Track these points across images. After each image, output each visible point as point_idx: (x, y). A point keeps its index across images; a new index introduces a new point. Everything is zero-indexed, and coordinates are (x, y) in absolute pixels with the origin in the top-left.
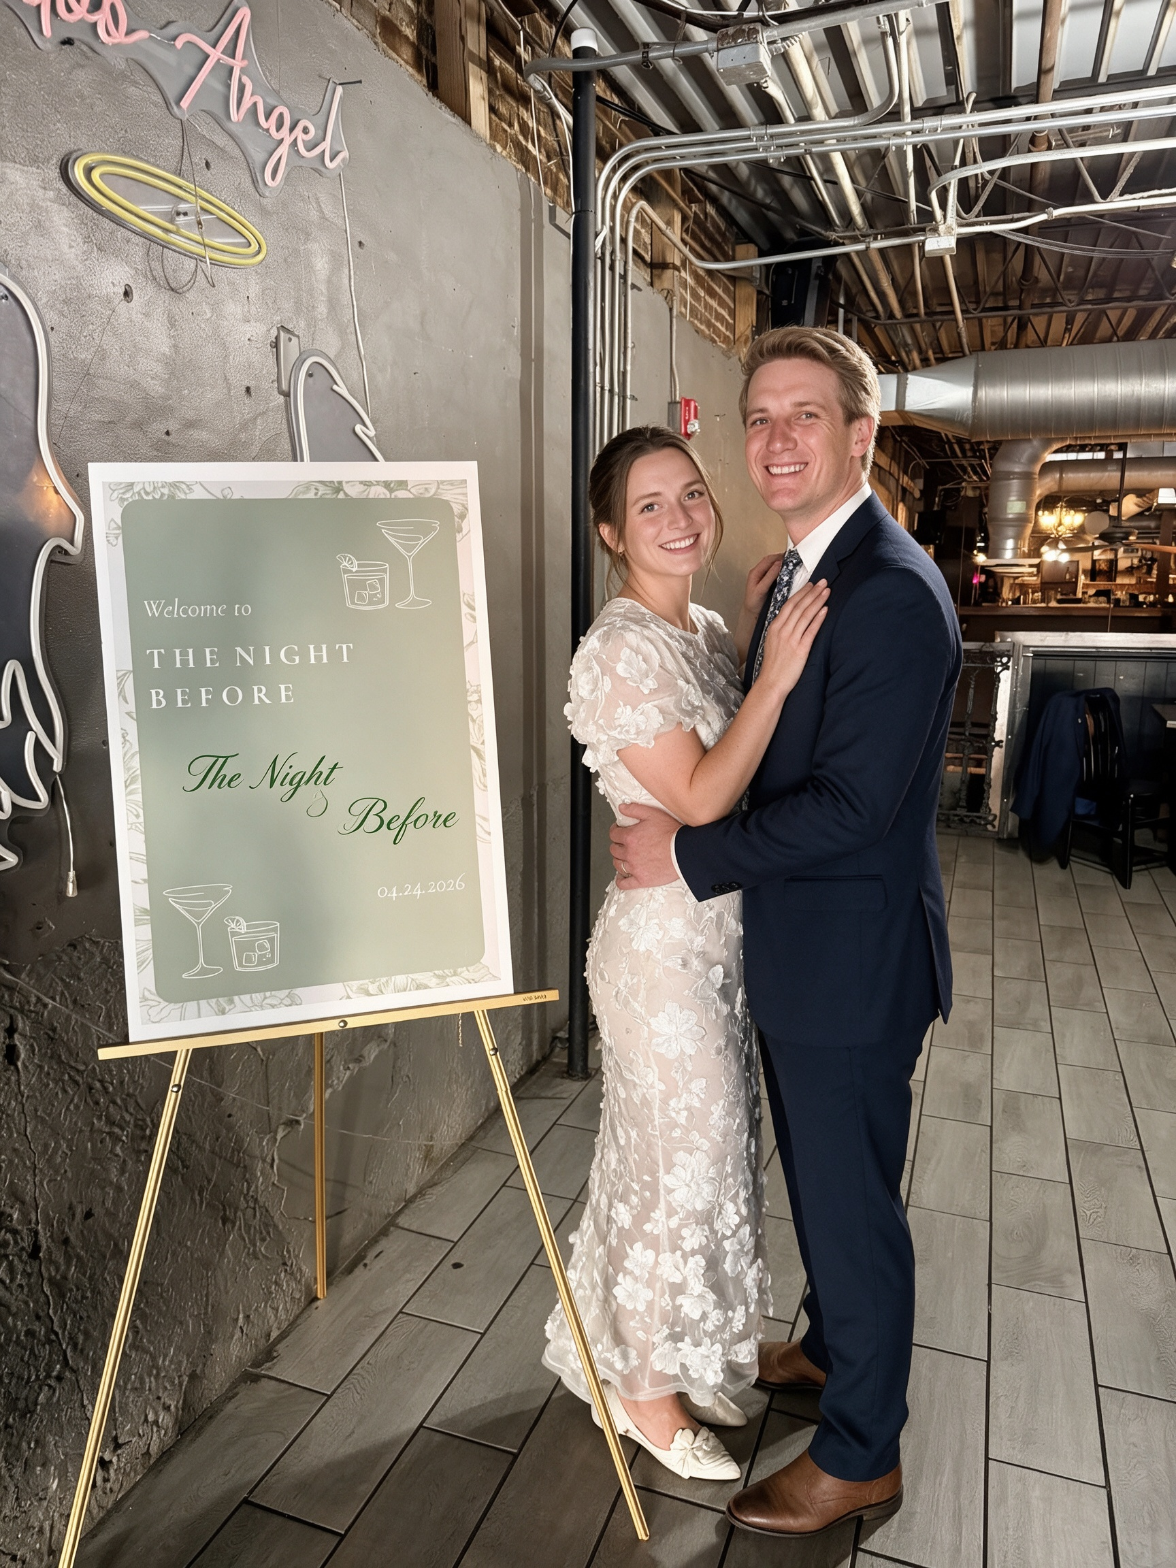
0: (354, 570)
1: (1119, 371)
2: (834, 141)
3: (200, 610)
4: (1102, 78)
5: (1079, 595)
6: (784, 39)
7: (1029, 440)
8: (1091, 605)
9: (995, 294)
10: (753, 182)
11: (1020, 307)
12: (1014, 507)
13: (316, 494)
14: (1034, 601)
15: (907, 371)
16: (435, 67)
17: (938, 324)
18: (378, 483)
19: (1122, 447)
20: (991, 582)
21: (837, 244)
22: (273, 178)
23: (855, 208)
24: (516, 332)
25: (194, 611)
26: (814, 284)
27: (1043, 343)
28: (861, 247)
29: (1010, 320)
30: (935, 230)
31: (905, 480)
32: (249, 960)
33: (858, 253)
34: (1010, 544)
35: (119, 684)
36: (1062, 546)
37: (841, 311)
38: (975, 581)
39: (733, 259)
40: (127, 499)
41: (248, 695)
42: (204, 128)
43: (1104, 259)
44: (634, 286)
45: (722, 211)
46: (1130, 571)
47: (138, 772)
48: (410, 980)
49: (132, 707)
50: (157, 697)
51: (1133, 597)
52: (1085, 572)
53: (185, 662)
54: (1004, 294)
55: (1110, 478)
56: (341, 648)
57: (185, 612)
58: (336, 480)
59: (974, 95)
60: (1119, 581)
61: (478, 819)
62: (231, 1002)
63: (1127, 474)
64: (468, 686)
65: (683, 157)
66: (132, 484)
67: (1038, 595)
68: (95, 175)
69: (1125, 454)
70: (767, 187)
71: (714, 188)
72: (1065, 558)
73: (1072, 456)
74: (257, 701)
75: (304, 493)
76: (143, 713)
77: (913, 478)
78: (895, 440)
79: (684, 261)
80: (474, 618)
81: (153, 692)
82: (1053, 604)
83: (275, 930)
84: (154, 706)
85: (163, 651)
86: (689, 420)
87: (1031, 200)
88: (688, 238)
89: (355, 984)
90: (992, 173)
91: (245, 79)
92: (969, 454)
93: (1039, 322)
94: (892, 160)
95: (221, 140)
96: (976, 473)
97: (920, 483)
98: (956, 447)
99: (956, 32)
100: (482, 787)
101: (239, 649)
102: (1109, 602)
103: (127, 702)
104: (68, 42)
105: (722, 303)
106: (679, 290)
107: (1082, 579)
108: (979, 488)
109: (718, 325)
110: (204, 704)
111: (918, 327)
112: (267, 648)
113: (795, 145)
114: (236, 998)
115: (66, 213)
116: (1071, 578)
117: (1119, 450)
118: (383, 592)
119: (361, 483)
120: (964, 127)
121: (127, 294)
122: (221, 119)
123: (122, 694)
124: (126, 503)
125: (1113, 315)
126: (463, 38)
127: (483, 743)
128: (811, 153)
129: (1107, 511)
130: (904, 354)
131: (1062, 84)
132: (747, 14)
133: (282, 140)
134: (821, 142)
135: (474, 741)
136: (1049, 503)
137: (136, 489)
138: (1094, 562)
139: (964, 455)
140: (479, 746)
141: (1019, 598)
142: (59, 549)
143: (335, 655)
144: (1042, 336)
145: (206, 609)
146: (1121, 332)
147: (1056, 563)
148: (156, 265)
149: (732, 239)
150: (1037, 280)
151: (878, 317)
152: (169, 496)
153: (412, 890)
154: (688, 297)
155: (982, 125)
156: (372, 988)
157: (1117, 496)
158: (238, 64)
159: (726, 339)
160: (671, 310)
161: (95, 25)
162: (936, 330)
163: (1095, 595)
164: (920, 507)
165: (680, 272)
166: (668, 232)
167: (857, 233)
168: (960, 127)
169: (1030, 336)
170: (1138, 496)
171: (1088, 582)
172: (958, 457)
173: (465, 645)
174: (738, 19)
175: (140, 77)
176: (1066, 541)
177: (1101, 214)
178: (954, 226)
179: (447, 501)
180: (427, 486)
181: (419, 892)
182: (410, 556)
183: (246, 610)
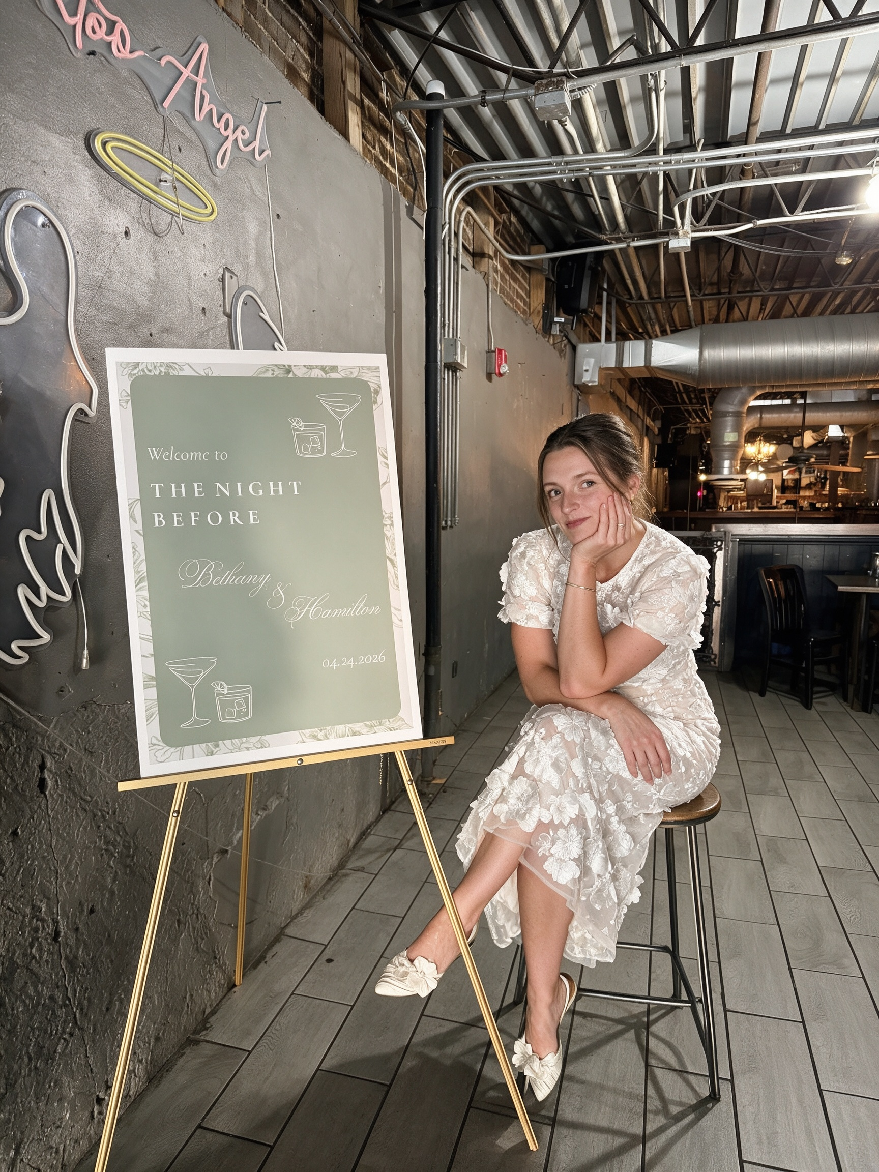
0: (302, 429)
1: (802, 338)
2: (609, 168)
3: (190, 455)
4: (788, 131)
5: (774, 503)
6: (580, 89)
7: (738, 388)
8: (783, 510)
9: (711, 284)
10: (544, 199)
11: (730, 293)
12: (730, 437)
13: (273, 374)
14: (742, 508)
15: (650, 338)
16: (323, 102)
17: (672, 304)
18: (317, 367)
19: (803, 395)
20: (711, 496)
21: (606, 243)
22: (222, 162)
23: (620, 218)
24: (382, 291)
25: (185, 456)
26: (588, 273)
27: (745, 319)
28: (623, 245)
29: (722, 301)
30: (676, 234)
31: (648, 421)
32: (230, 714)
33: (620, 249)
34: (727, 463)
35: (130, 509)
36: (761, 469)
37: (605, 294)
38: (699, 494)
39: (529, 254)
40: (134, 374)
41: (226, 518)
42: (179, 123)
43: (789, 257)
44: (463, 267)
45: (522, 220)
46: (809, 486)
47: (145, 574)
48: (347, 728)
49: (140, 526)
50: (158, 519)
51: (812, 505)
52: (777, 487)
53: (179, 493)
54: (718, 284)
55: (795, 417)
56: (292, 484)
57: (179, 456)
58: (286, 364)
59: (703, 141)
60: (802, 493)
61: (393, 610)
62: (217, 746)
63: (807, 415)
64: (384, 514)
65: (498, 177)
66: (138, 364)
67: (745, 504)
68: (109, 147)
69: (805, 401)
70: (554, 203)
71: (516, 202)
72: (762, 477)
73: (767, 402)
74: (232, 523)
75: (264, 373)
76: (148, 531)
77: (653, 420)
78: (641, 391)
79: (496, 251)
80: (387, 465)
81: (156, 515)
82: (756, 510)
83: (249, 691)
84: (157, 525)
85: (162, 485)
86: (501, 363)
87: (739, 214)
88: (499, 238)
89: (307, 732)
90: (714, 194)
91: (205, 92)
92: (694, 401)
93: (742, 305)
94: (645, 185)
95: (189, 133)
96: (698, 416)
97: (659, 424)
98: (684, 396)
99: (693, 95)
100: (396, 587)
101: (218, 484)
102: (795, 508)
103: (137, 523)
104: (92, 53)
105: (521, 286)
106: (492, 273)
107: (776, 493)
108: (700, 428)
109: (519, 301)
110: (193, 524)
111: (659, 306)
112: (239, 484)
113: (581, 170)
114: (221, 743)
115: (88, 172)
116: (767, 492)
117: (801, 398)
118: (322, 445)
119: (304, 366)
120: (697, 161)
121: (126, 233)
122: (188, 118)
123: (132, 517)
124: (134, 377)
125: (794, 299)
126: (344, 83)
127: (395, 555)
128: (593, 176)
129: (791, 444)
130: (649, 327)
131: (762, 134)
132: (555, 71)
133: (227, 137)
134: (600, 168)
135: (388, 553)
136: (751, 437)
137: (144, 366)
138: (783, 480)
139: (691, 403)
140: (393, 558)
141: (731, 506)
142: (81, 411)
143: (288, 489)
144: (744, 314)
145: (194, 455)
146: (800, 310)
147: (756, 481)
148: (145, 215)
149: (528, 241)
150: (741, 274)
151: (631, 298)
152: (166, 373)
154: (499, 280)
155: (707, 159)
156: (320, 735)
157: (799, 431)
158: (200, 80)
159: (524, 312)
160: (488, 286)
161: (110, 43)
162: (671, 309)
163: (785, 504)
164: (659, 440)
165: (493, 260)
166: (486, 231)
167: (621, 235)
168: (694, 161)
169: (736, 314)
170: (814, 432)
171: (780, 495)
172: (686, 404)
173: (381, 484)
174: (550, 74)
175: (137, 83)
176: (763, 465)
177: (788, 225)
178: (690, 232)
179: (366, 382)
180: (352, 370)
181: (352, 664)
182: (340, 420)
183: (224, 456)
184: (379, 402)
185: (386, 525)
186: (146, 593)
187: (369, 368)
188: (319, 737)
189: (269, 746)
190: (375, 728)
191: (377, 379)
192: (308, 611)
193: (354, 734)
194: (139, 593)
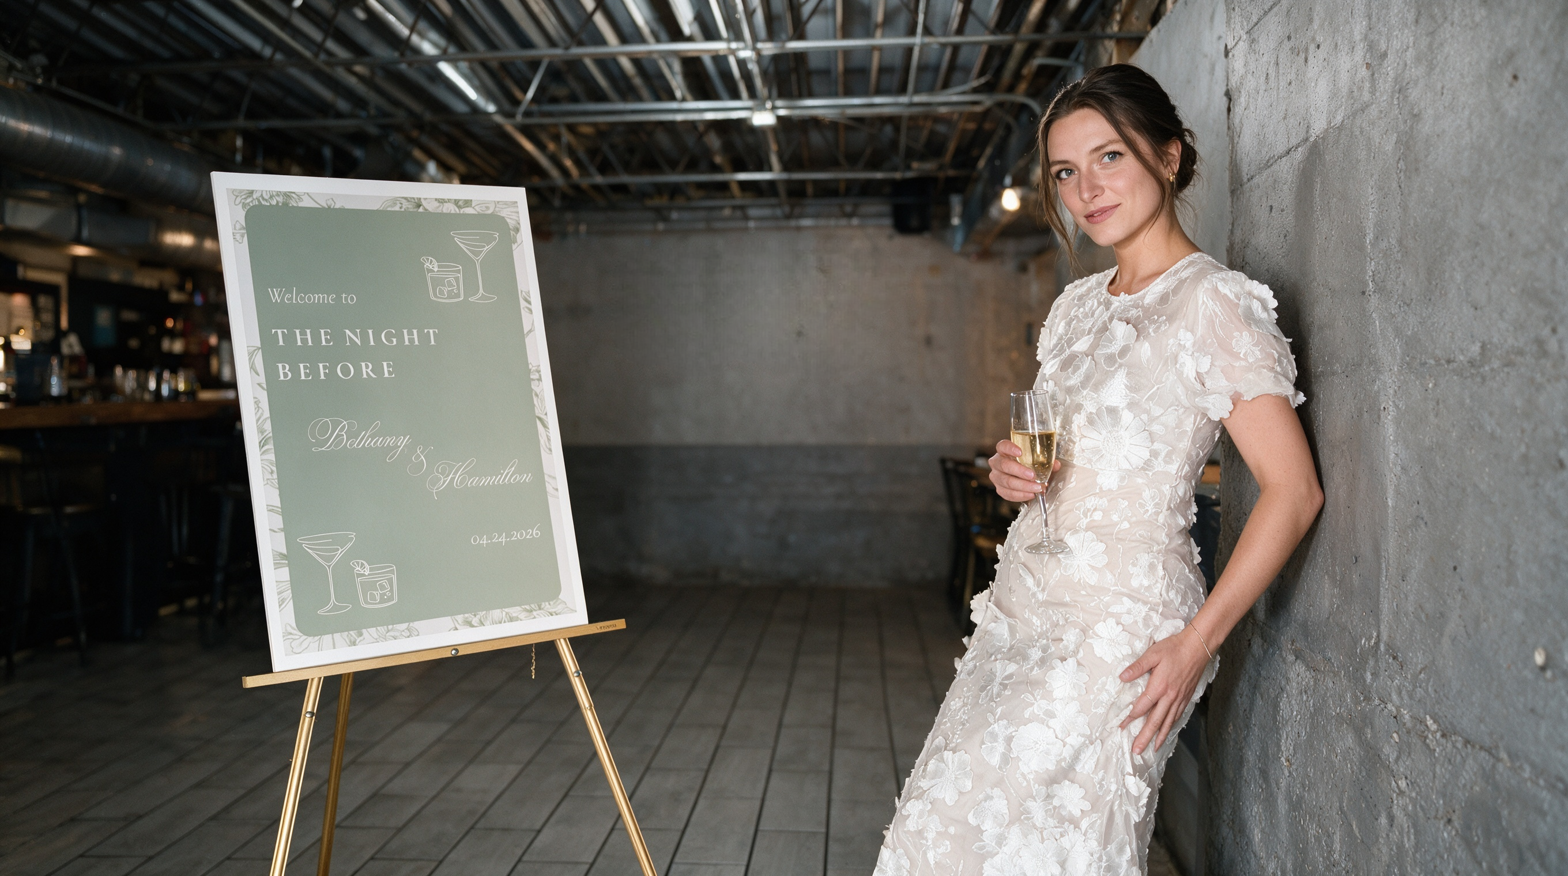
0: (436, 269)
3: (314, 298)
13: (401, 208)
18: (449, 201)
25: (309, 299)
32: (373, 597)
35: (250, 359)
40: (248, 204)
41: (357, 370)
47: (271, 435)
48: (504, 613)
49: (262, 379)
50: (283, 371)
53: (304, 341)
56: (428, 332)
57: (302, 299)
58: (415, 196)
62: (361, 634)
64: (530, 366)
66: (252, 192)
74: (365, 376)
75: (392, 207)
76: (273, 385)
80: (532, 312)
81: (280, 366)
83: (392, 572)
84: (282, 378)
85: (285, 331)
89: (460, 618)
100: (549, 452)
101: (347, 331)
103: (258, 375)
110: (322, 377)
112: (370, 332)
114: (364, 631)
118: (458, 288)
119: (436, 199)
123: (252, 367)
124: (248, 206)
127: (546, 414)
135: (538, 412)
137: (258, 195)
140: (543, 417)
143: (424, 338)
145: (319, 297)
152: (283, 204)
153: (498, 538)
156: (475, 621)
173: (525, 332)
179: (504, 217)
180: (487, 205)
181: (504, 540)
182: (478, 260)
183: (352, 299)
184: (519, 241)
185: (533, 380)
186: (272, 457)
187: (505, 203)
188: (473, 623)
189: (418, 635)
190: (535, 613)
191: (516, 214)
192: (453, 479)
193: (512, 619)
194: (265, 457)
